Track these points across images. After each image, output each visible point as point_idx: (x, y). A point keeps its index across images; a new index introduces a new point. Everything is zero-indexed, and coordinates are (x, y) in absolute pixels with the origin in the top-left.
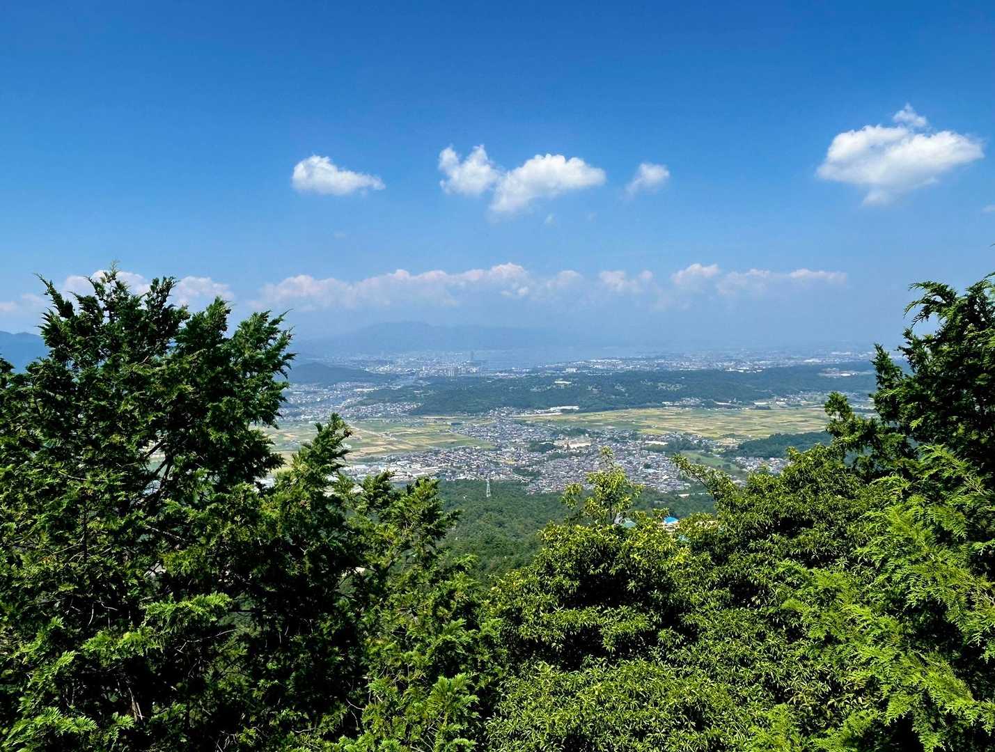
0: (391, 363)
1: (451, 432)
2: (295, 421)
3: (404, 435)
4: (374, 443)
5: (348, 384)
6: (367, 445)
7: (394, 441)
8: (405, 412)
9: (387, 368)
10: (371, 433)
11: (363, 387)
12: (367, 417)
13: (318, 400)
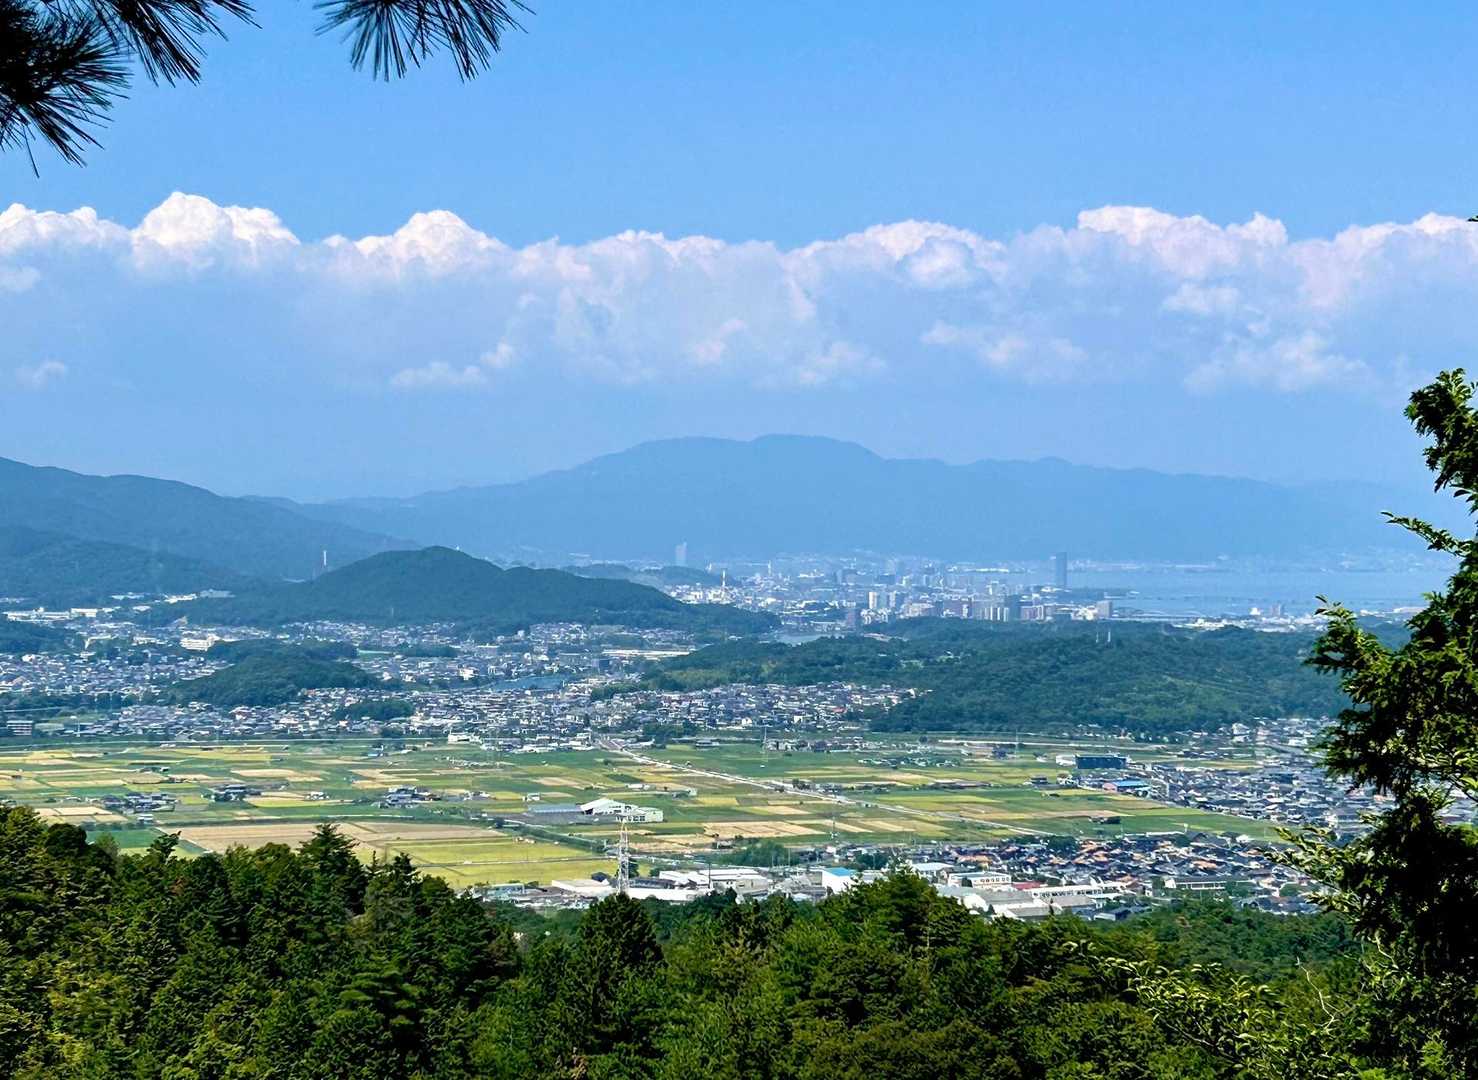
0: (732, 582)
1: (1087, 789)
2: (385, 733)
3: (880, 790)
4: (758, 809)
5: (579, 633)
6: (726, 814)
7: (848, 809)
8: (851, 717)
9: (716, 595)
10: (730, 779)
11: (641, 644)
12: (691, 729)
13: (467, 674)
